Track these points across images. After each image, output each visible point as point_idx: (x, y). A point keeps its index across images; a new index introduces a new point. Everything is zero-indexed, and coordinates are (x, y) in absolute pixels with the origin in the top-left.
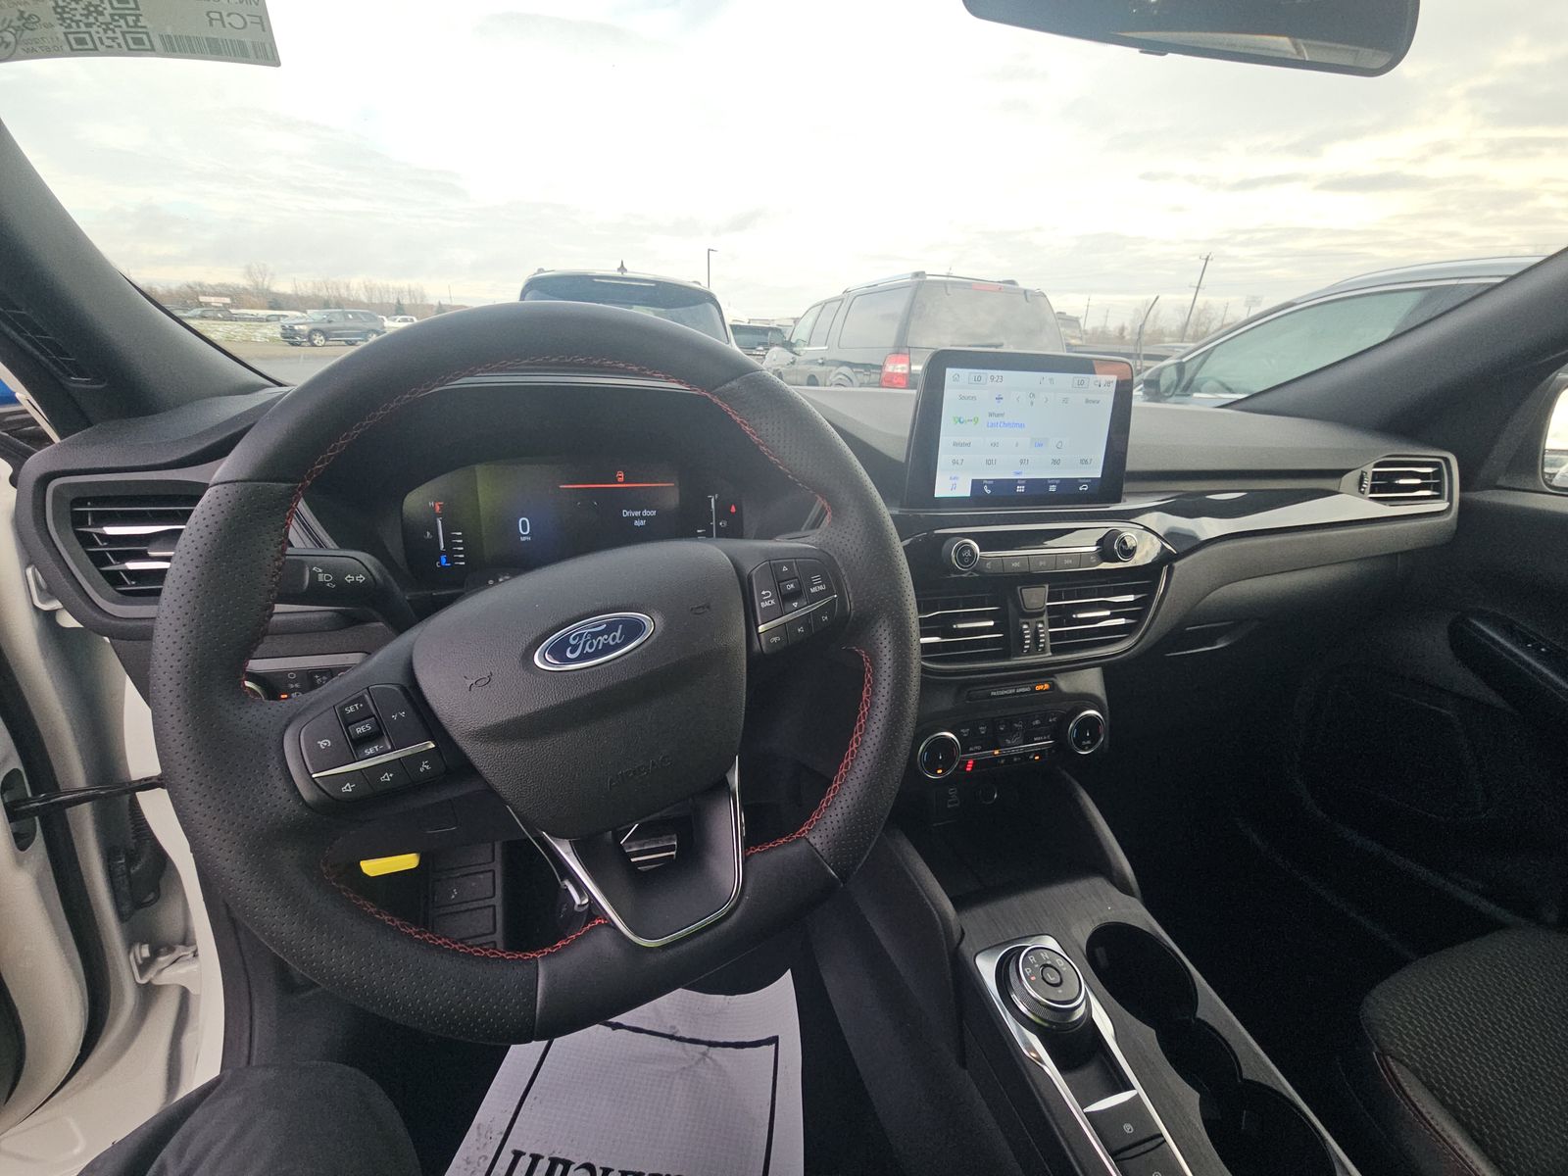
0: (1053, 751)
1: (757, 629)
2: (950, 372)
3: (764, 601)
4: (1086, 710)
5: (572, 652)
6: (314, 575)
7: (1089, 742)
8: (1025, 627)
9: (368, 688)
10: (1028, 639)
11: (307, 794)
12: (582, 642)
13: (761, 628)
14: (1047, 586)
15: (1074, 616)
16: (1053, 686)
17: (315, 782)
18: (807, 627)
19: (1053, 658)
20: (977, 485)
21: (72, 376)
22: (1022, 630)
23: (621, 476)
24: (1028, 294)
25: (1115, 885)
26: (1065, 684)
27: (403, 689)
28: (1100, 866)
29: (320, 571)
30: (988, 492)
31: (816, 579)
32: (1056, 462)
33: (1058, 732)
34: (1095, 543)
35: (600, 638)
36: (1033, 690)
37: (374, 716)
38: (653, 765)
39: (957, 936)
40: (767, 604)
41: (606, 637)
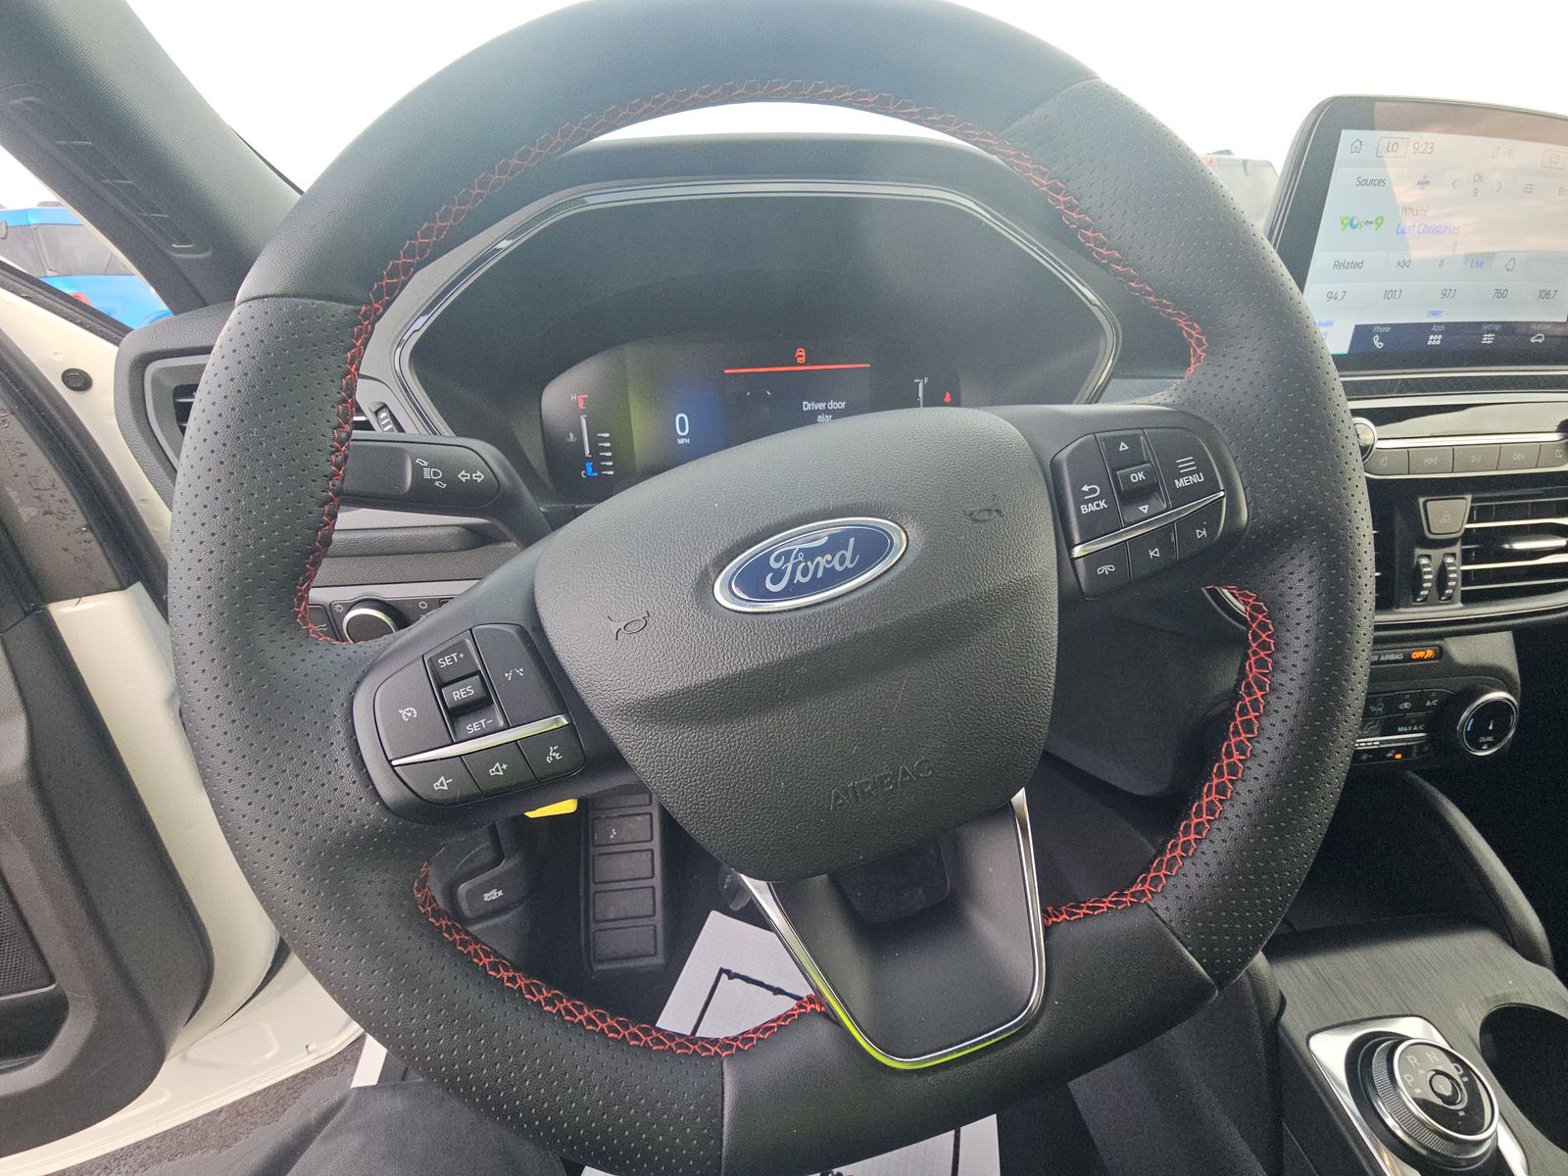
0: (1426, 748)
1: (1070, 554)
2: (1347, 137)
3: (1087, 502)
4: (1487, 692)
5: (775, 582)
6: (418, 470)
7: (1490, 739)
8: (1424, 561)
9: (471, 630)
10: (1428, 581)
11: (387, 789)
12: (790, 566)
13: (1077, 551)
14: (1469, 497)
15: (1507, 546)
16: (1441, 653)
17: (394, 771)
18: (1166, 547)
19: (1462, 612)
20: (1362, 333)
21: (175, 242)
22: (1418, 567)
23: (801, 354)
24: (1249, 166)
25: (1514, 947)
26: (1463, 651)
27: (522, 632)
28: (1490, 916)
29: (426, 464)
30: (1378, 344)
31: (1186, 463)
32: (1501, 294)
33: (1439, 721)
34: (1555, 429)
35: (819, 559)
36: (1408, 658)
37: (478, 673)
38: (905, 773)
39: (1274, 1005)
40: (1092, 507)
41: (828, 557)
